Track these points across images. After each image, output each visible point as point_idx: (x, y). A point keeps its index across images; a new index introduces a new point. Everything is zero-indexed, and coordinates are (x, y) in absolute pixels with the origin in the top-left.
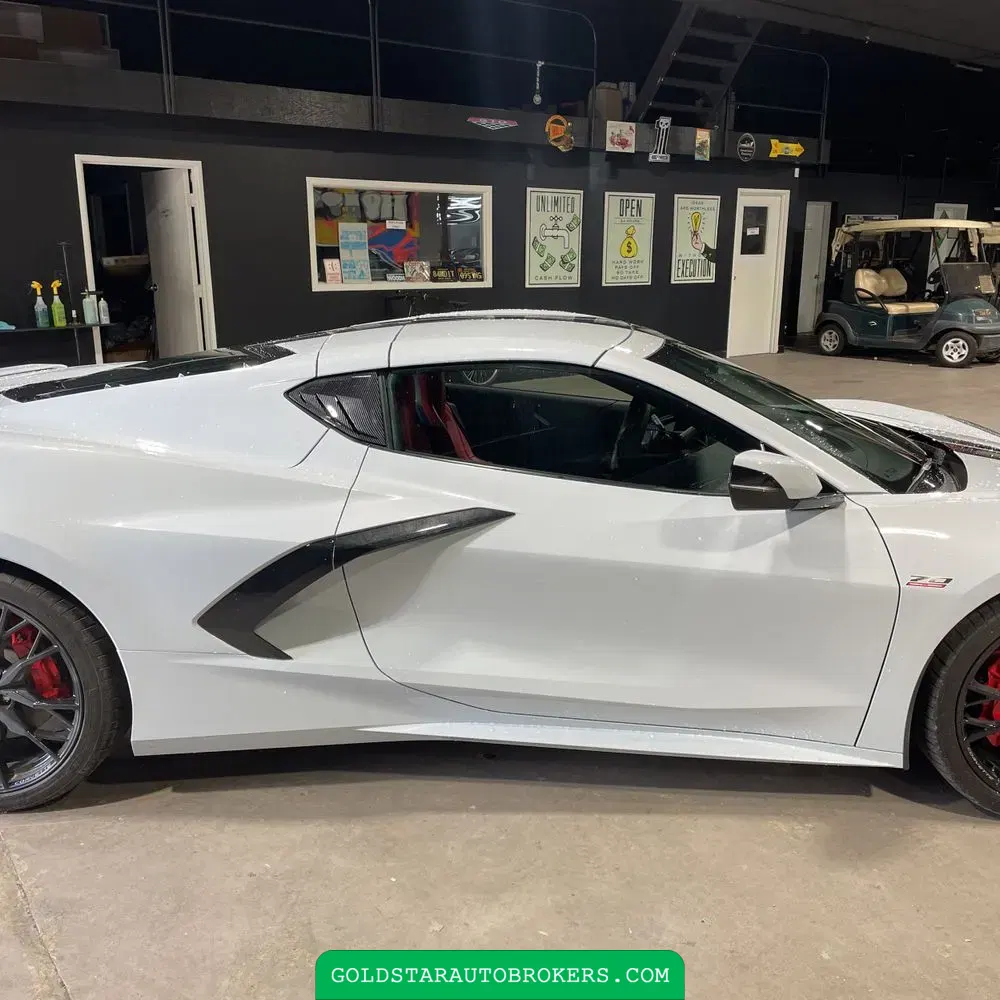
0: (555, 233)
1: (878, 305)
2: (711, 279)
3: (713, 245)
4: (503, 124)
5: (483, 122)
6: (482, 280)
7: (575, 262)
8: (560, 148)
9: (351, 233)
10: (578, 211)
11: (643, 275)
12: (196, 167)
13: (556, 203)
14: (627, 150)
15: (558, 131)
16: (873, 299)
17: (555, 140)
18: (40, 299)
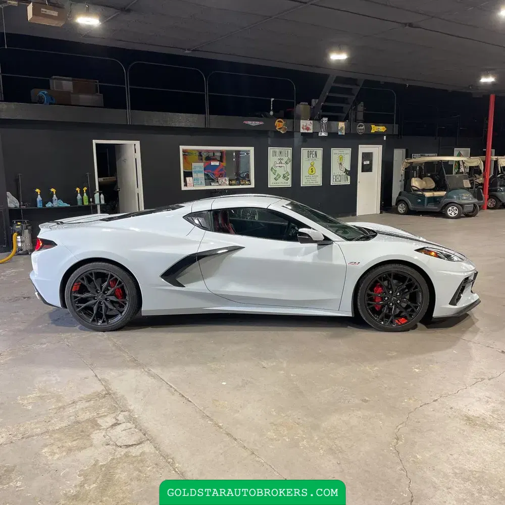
0: (280, 165)
1: (421, 193)
2: (348, 183)
3: (349, 169)
4: (258, 123)
5: (249, 123)
6: (250, 184)
7: (289, 177)
8: (281, 132)
9: (197, 167)
10: (290, 156)
11: (318, 182)
12: (138, 143)
13: (281, 153)
14: (309, 132)
15: (280, 125)
16: (419, 190)
17: (279, 129)
18: (79, 195)
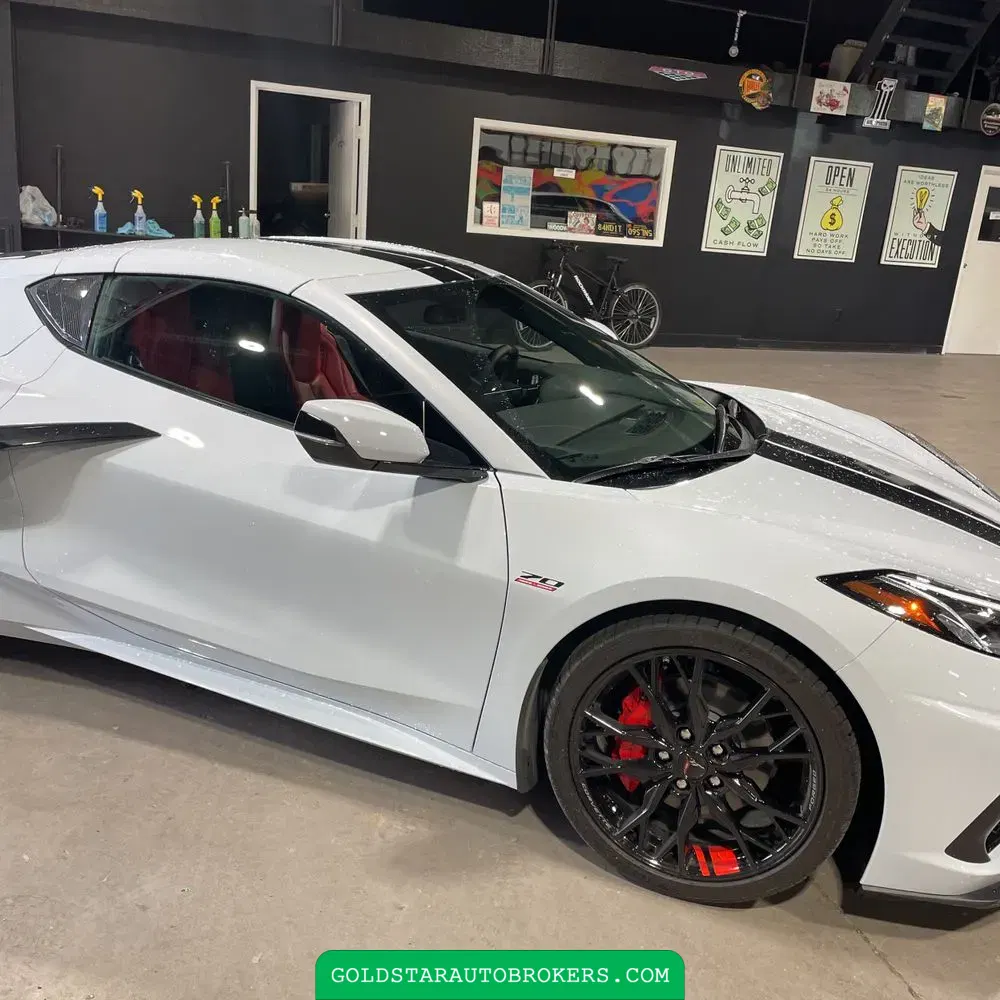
0: (744, 196)
2: (933, 263)
4: (689, 75)
5: (667, 72)
6: (652, 238)
7: (763, 229)
8: (755, 105)
9: (515, 178)
10: (775, 174)
11: (845, 249)
12: (366, 100)
13: (749, 164)
15: (754, 85)
17: (751, 96)
18: (199, 213)
